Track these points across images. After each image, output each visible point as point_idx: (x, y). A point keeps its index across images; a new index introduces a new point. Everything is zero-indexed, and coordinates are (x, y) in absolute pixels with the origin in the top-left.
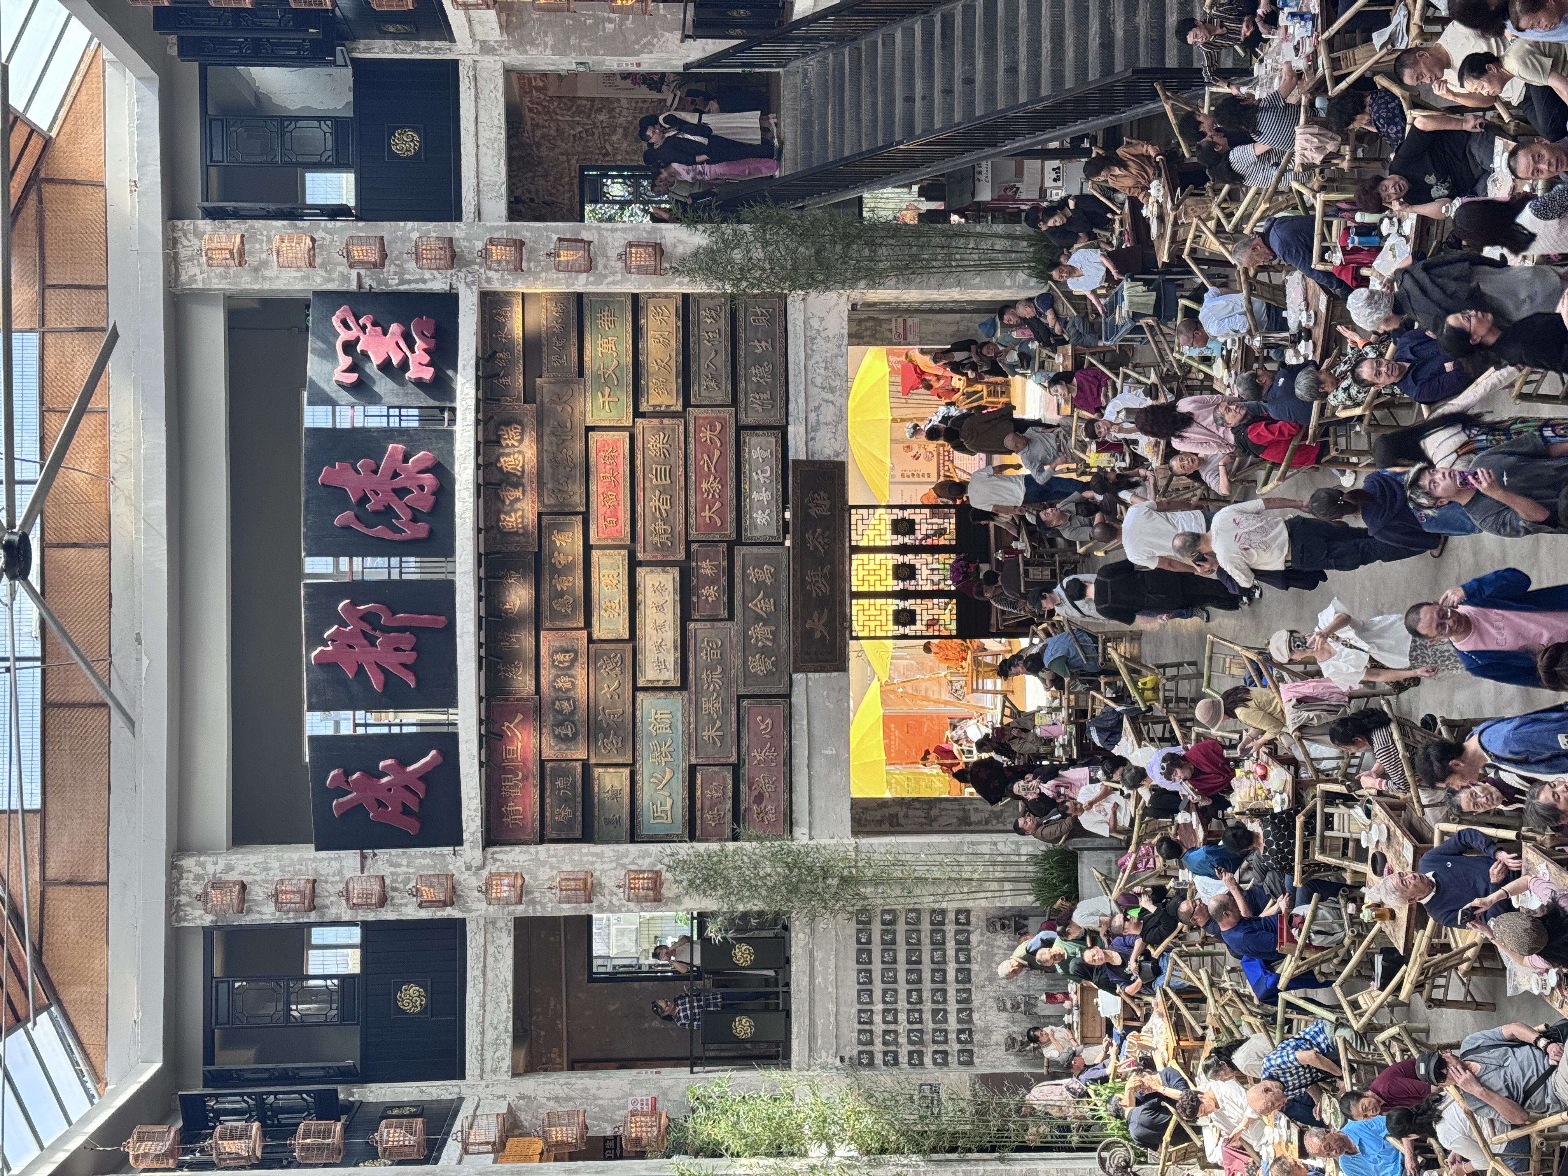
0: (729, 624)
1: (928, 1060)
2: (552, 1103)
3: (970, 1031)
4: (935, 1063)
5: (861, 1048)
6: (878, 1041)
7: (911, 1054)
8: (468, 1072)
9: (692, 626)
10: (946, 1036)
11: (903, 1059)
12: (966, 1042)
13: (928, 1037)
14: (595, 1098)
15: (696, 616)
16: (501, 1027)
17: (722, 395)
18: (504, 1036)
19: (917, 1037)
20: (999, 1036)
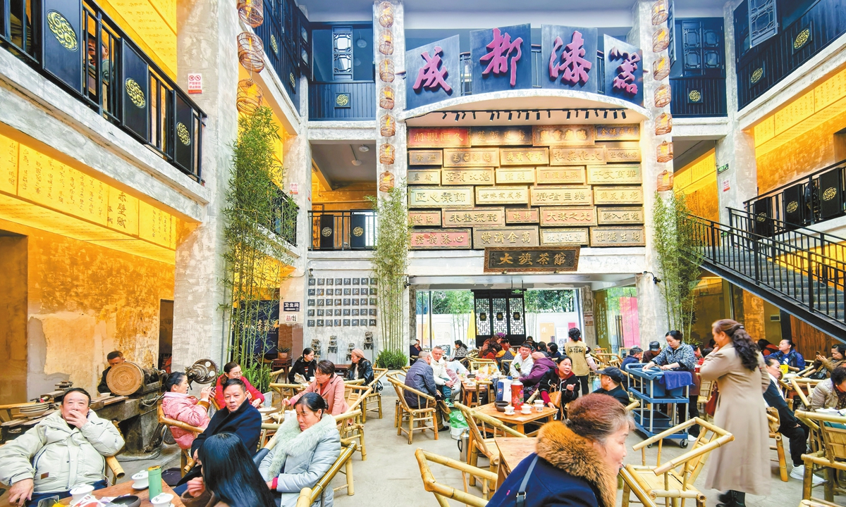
0: (504, 224)
1: (311, 308)
2: (297, 152)
3: (322, 326)
4: (309, 311)
5: (317, 280)
6: (320, 287)
7: (314, 300)
8: (311, 122)
9: (503, 208)
10: (321, 315)
11: (312, 297)
12: (318, 323)
13: (321, 308)
14: (298, 170)
15: (507, 210)
16: (330, 136)
17: (602, 220)
18: (326, 137)
19: (321, 303)
20: (320, 337)
